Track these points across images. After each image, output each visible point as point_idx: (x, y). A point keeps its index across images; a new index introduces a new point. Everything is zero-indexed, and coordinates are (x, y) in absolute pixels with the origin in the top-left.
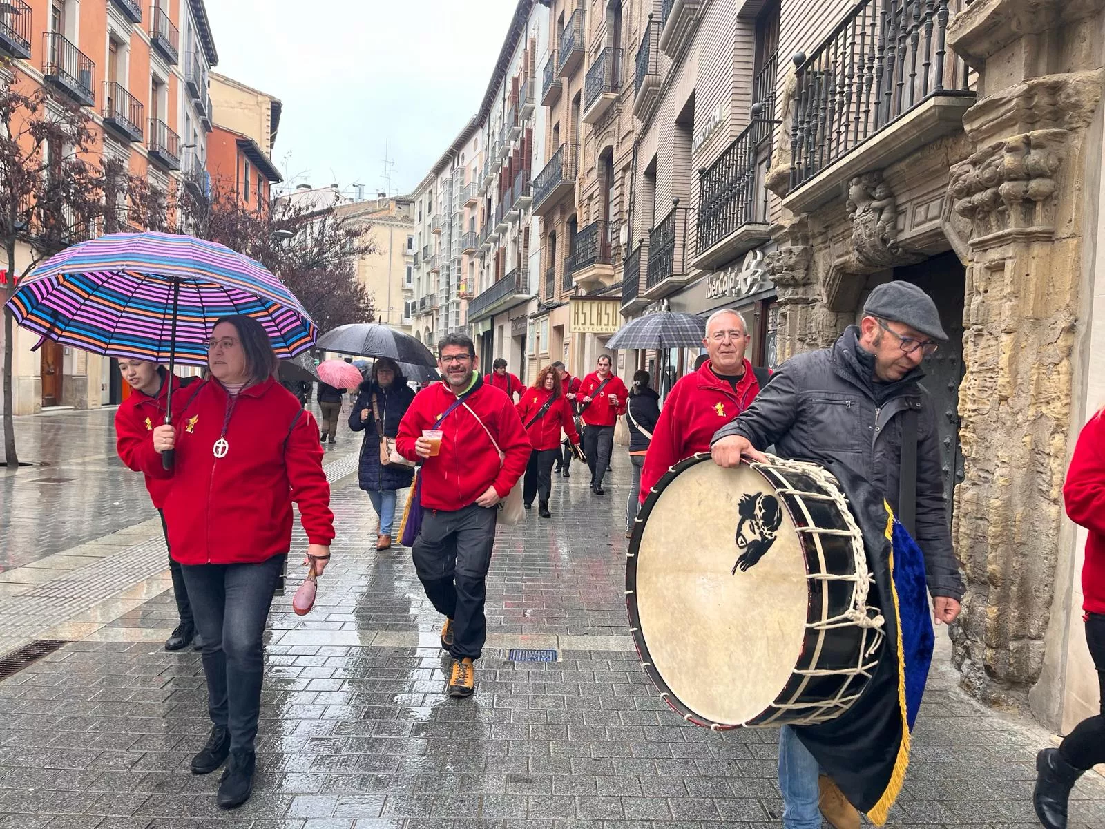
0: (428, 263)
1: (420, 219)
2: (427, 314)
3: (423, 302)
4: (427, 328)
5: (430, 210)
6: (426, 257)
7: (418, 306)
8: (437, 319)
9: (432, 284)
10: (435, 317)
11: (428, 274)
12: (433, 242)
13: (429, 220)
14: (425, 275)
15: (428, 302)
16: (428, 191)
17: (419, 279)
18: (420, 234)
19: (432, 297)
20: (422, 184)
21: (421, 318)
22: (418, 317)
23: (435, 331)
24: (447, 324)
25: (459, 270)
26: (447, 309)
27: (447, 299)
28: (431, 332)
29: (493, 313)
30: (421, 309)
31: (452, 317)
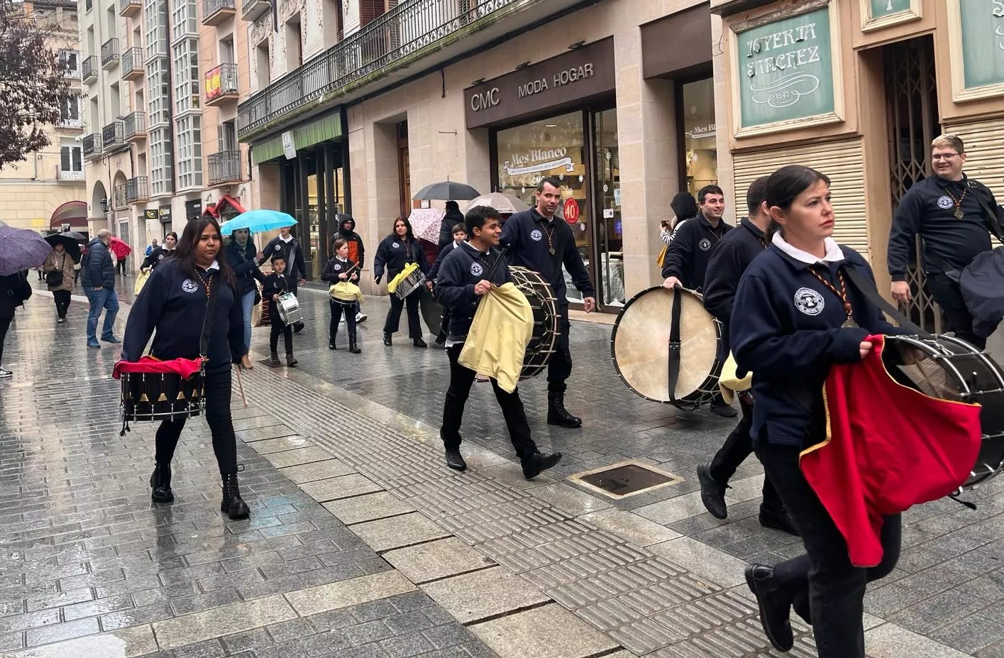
0: (112, 69)
1: (89, 6)
2: (117, 151)
3: (109, 132)
4: (120, 175)
6: (111, 58)
7: (98, 143)
8: (143, 156)
9: (125, 100)
10: (136, 152)
11: (116, 87)
12: (123, 32)
14: (109, 91)
15: (117, 132)
18: (91, 30)
19: (129, 119)
21: (106, 161)
22: (97, 161)
23: (137, 174)
24: (171, 160)
25: (194, 61)
26: (169, 132)
27: (168, 115)
28: (129, 177)
29: (345, 100)
30: (105, 145)
31: (184, 144)
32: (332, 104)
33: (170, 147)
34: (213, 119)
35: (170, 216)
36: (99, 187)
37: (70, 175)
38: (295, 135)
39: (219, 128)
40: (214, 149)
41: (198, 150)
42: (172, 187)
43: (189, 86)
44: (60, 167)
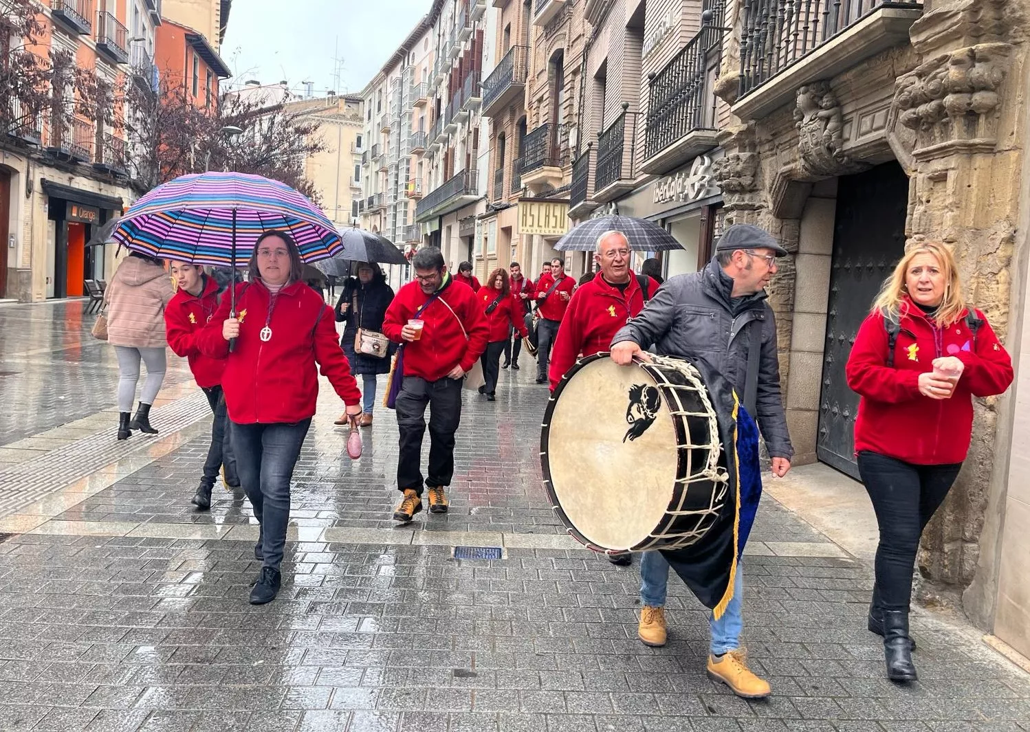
0: (376, 161)
1: (370, 119)
2: (375, 213)
3: (371, 201)
4: (375, 228)
5: (379, 109)
6: (375, 156)
7: (366, 205)
8: (385, 218)
9: (380, 183)
10: (383, 216)
11: (377, 172)
12: (382, 141)
13: (378, 119)
14: (374, 174)
15: (376, 201)
16: (378, 89)
17: (367, 178)
19: (380, 195)
20: (372, 83)
21: (369, 217)
22: (365, 216)
23: (382, 230)
24: (395, 223)
25: (408, 170)
26: (395, 208)
27: (396, 198)
29: (441, 213)
30: (369, 208)
31: (400, 217)
32: (435, 215)
33: (395, 216)
34: (412, 205)
37: (355, 220)
38: (431, 224)
39: (414, 212)
40: (410, 223)
41: (405, 221)
43: (404, 184)
44: (351, 214)
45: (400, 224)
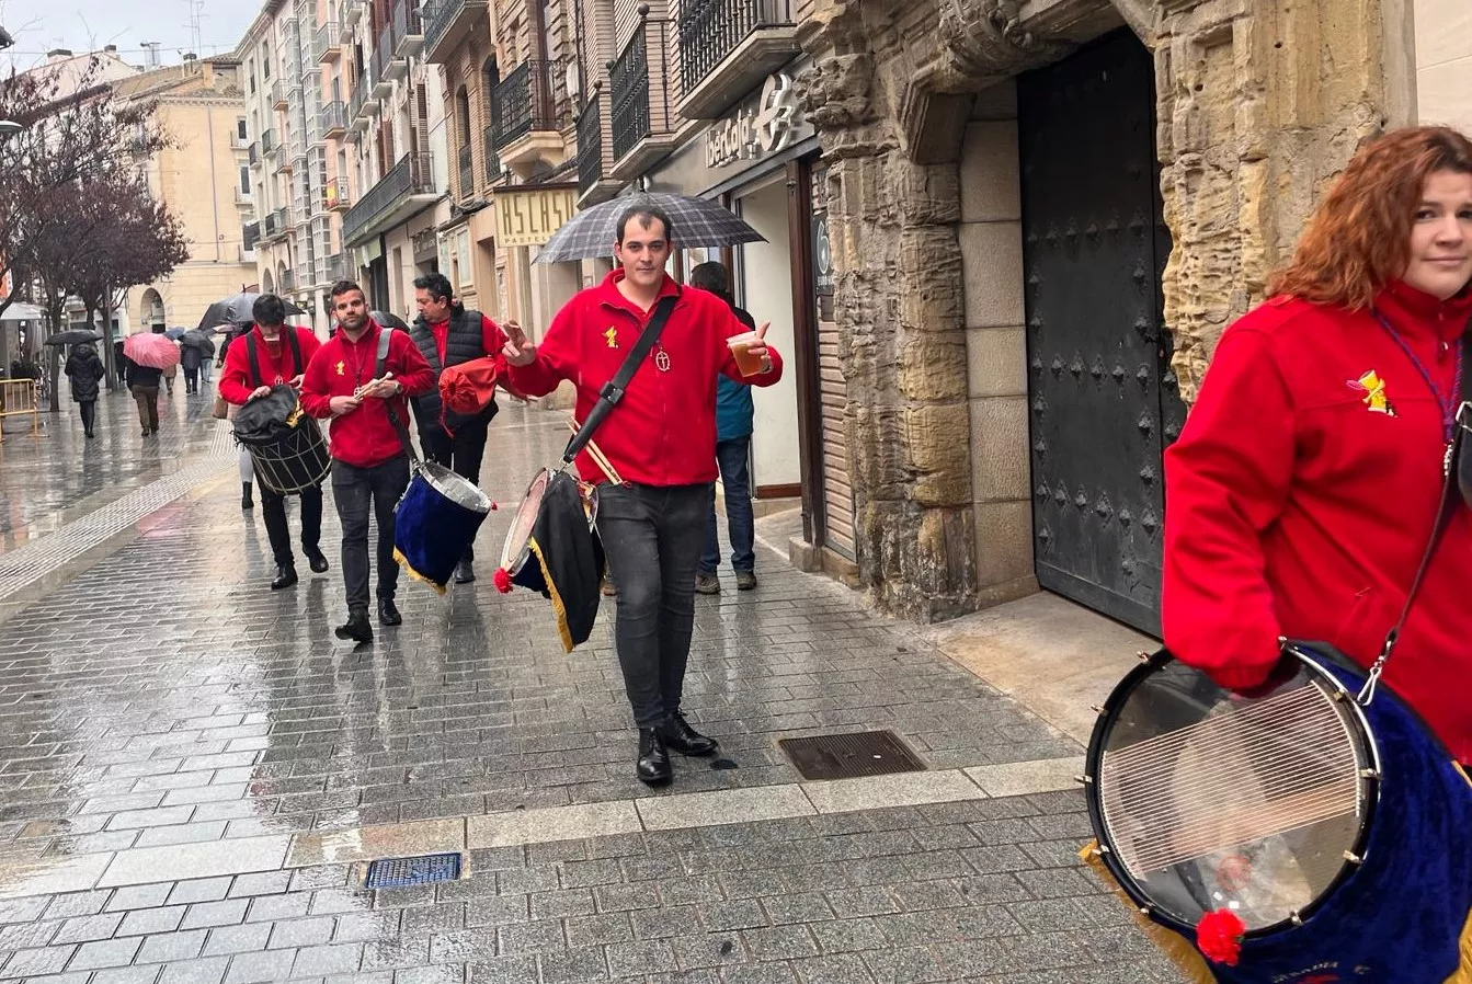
0: (272, 158)
1: (253, 90)
2: (279, 241)
3: (270, 223)
4: (282, 264)
5: (267, 73)
6: (269, 149)
7: (263, 229)
8: (296, 247)
9: (282, 192)
10: (292, 245)
11: (275, 175)
12: (277, 124)
13: (268, 89)
14: (270, 177)
15: (277, 220)
16: (261, 42)
17: (261, 185)
18: (255, 112)
19: (283, 212)
20: (251, 33)
21: (271, 249)
22: (265, 248)
23: (293, 267)
24: (311, 254)
25: (323, 165)
26: (309, 229)
27: (308, 212)
28: (288, 268)
29: (382, 229)
30: (268, 234)
31: (319, 243)
33: (311, 242)
34: (336, 221)
35: (314, 307)
36: (267, 273)
37: (250, 256)
38: (368, 249)
39: (340, 231)
40: (336, 250)
41: (328, 248)
42: (313, 280)
43: (319, 189)
44: (242, 247)
45: (319, 254)
